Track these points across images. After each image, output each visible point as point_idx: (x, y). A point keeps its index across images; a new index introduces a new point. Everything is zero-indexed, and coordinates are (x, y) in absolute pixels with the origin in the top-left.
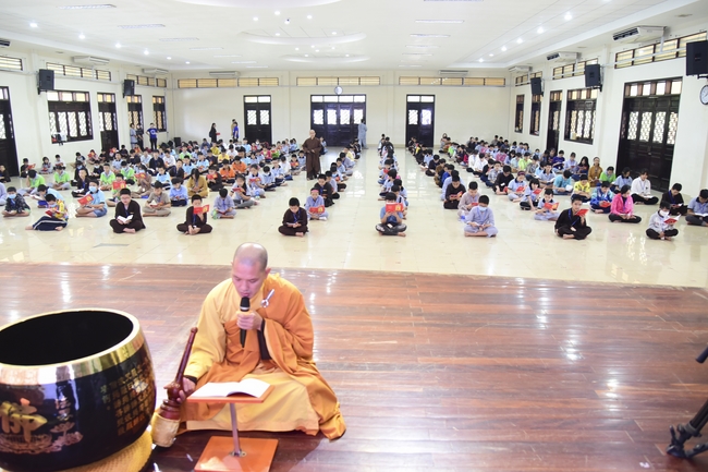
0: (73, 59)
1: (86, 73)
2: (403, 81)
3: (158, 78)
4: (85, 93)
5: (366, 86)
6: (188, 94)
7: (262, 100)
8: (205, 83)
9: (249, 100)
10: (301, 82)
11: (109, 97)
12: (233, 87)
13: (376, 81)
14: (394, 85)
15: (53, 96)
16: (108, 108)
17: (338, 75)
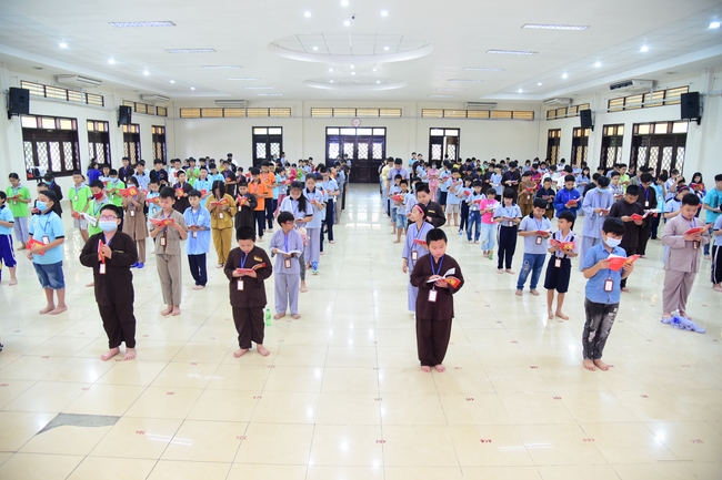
0: (56, 78)
1: (74, 96)
2: (426, 114)
3: (157, 107)
4: (72, 119)
5: (386, 118)
6: (190, 125)
7: (273, 132)
8: (211, 113)
9: (258, 132)
10: (315, 113)
11: (101, 125)
12: (241, 117)
13: (397, 113)
14: (417, 118)
15: (30, 123)
16: (101, 138)
17: (355, 105)
